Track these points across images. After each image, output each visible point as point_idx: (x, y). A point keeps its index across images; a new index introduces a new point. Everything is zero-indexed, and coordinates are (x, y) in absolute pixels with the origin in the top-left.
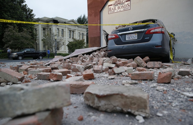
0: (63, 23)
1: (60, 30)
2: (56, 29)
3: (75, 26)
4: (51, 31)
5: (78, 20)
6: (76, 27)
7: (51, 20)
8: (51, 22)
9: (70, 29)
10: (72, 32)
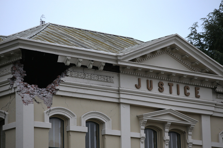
0: (95, 68)
1: (73, 126)
2: (47, 124)
3: (192, 91)
4: (8, 136)
5: (209, 27)
6: (201, 92)
7: (8, 56)
8: (9, 69)
9: (149, 116)
10: (167, 137)
